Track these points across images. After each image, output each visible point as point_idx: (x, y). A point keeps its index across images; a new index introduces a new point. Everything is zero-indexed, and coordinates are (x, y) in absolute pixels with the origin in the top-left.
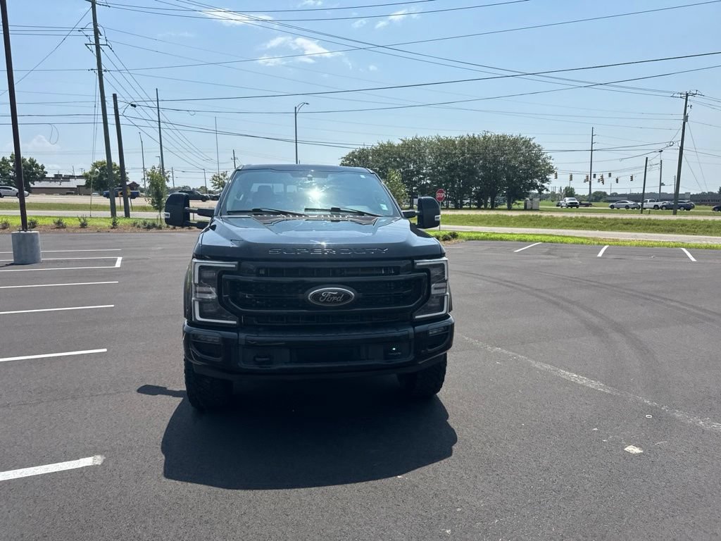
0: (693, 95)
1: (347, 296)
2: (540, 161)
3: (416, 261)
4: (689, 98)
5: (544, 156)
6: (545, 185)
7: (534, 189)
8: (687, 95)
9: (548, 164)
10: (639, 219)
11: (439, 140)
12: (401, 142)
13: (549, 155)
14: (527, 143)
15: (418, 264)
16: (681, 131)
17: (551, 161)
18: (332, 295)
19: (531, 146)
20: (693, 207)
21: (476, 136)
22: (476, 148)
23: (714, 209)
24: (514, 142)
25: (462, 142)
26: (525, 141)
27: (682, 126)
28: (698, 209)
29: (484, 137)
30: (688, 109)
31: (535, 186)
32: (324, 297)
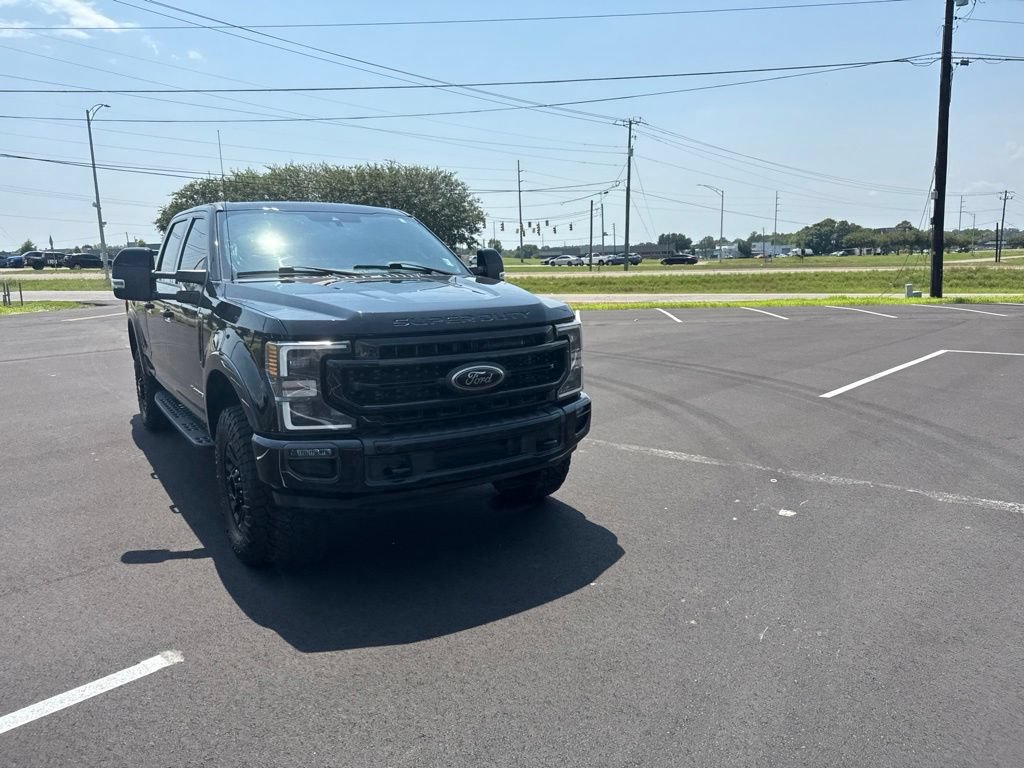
0: (637, 123)
1: (497, 376)
2: (466, 204)
3: (557, 326)
4: (633, 126)
5: (470, 199)
6: (475, 236)
7: (461, 242)
8: (631, 123)
9: (475, 209)
10: (593, 277)
11: (326, 170)
12: (269, 171)
13: (476, 196)
14: (447, 179)
15: (560, 330)
16: (627, 168)
17: (479, 205)
18: (480, 376)
19: (452, 184)
20: (640, 262)
21: (379, 167)
22: (381, 184)
23: (662, 263)
24: (432, 178)
25: (361, 175)
26: (445, 177)
27: (627, 161)
28: (646, 262)
29: (391, 169)
30: (633, 140)
31: (463, 239)
32: (470, 380)
